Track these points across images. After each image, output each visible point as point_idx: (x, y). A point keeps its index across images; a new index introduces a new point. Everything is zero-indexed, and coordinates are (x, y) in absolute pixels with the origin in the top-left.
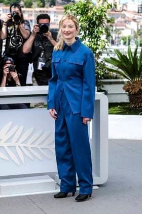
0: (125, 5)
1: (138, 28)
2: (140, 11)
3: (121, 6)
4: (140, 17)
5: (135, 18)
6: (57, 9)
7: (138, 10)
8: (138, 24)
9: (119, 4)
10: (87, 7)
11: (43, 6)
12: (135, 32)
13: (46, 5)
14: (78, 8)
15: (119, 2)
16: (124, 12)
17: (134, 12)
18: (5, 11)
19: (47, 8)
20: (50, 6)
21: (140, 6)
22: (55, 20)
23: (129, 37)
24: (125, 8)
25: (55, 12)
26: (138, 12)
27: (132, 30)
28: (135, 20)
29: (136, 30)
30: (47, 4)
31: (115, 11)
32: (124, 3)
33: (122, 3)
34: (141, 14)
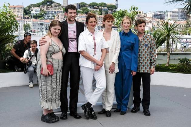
0: (146, 14)
1: (152, 26)
2: (154, 17)
3: (143, 14)
4: (154, 20)
5: (151, 21)
7: (153, 17)
8: (152, 24)
9: (142, 14)
10: (124, 13)
11: (101, 15)
12: (151, 28)
13: (103, 14)
14: (119, 13)
15: (142, 12)
16: (145, 18)
17: (151, 18)
18: (81, 17)
21: (154, 15)
23: (148, 31)
24: (145, 16)
26: (153, 18)
27: (149, 27)
28: (151, 22)
29: (151, 27)
31: (140, 17)
33: (144, 13)
34: (155, 19)
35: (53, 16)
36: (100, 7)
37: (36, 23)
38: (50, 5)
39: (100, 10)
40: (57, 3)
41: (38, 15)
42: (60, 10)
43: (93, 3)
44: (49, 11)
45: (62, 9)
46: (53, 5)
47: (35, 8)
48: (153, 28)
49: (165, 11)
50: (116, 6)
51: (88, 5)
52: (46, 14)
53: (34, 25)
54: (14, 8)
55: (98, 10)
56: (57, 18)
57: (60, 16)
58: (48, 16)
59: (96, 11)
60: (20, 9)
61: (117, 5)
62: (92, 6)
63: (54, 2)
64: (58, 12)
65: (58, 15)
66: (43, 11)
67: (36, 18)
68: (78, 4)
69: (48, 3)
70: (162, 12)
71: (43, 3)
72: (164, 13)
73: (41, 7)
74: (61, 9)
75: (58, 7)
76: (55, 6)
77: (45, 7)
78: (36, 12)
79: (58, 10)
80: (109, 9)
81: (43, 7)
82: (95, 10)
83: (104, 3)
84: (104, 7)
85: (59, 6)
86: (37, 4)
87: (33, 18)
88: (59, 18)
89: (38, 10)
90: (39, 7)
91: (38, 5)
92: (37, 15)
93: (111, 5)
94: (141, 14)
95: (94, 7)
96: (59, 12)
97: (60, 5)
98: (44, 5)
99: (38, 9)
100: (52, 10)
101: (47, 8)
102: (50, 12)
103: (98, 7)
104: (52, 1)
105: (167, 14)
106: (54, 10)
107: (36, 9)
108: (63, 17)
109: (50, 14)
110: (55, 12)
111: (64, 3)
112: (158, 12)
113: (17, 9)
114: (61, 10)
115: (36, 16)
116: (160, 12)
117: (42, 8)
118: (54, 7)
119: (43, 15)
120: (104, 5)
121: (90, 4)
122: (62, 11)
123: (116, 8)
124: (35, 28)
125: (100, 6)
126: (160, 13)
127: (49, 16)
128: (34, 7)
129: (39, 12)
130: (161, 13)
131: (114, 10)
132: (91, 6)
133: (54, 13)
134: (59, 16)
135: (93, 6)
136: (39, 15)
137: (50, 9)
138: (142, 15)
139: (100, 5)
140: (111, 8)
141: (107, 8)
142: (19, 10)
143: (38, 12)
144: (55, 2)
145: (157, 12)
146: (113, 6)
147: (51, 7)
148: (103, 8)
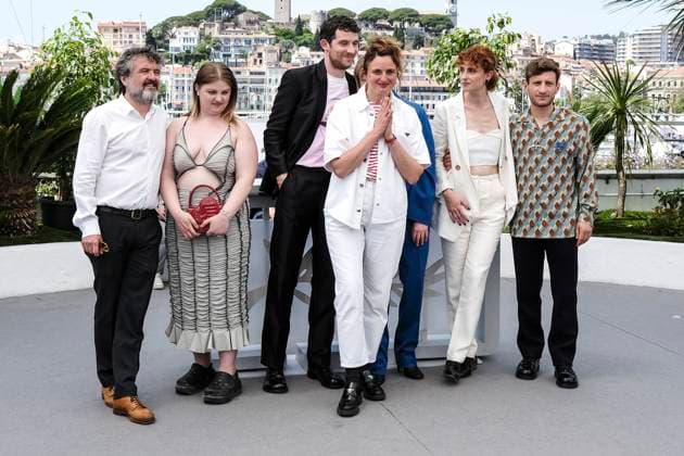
0: (551, 44)
1: (573, 86)
2: (577, 56)
3: (543, 46)
4: (577, 65)
5: (568, 68)
6: (425, 52)
7: (575, 54)
8: (574, 79)
9: (540, 43)
12: (568, 92)
13: (406, 46)
15: (540, 38)
17: (567, 56)
19: (408, 50)
20: (414, 47)
21: (578, 47)
22: (422, 72)
24: (550, 50)
25: (422, 58)
26: (575, 58)
28: (568, 72)
29: (570, 89)
30: (409, 45)
31: (532, 56)
32: (548, 41)
33: (544, 41)
34: (581, 61)
35: (242, 57)
36: (397, 24)
37: (186, 79)
38: (232, 17)
39: (396, 33)
40: (256, 10)
41: (192, 51)
42: (263, 35)
43: (374, 10)
44: (228, 40)
45: (272, 31)
46: (241, 17)
47: (184, 29)
48: (575, 90)
49: (617, 35)
50: (452, 19)
51: (356, 18)
52: (218, 48)
53: (180, 84)
54: (116, 30)
55: (391, 33)
56: (255, 61)
57: (264, 55)
58: (224, 56)
59: (385, 34)
60: (134, 35)
61: (455, 15)
62: (371, 20)
63: (244, 10)
64: (257, 40)
65: (259, 50)
66: (208, 38)
67: (186, 64)
68: (322, 13)
69: (225, 14)
70: (607, 37)
71: (209, 14)
72: (611, 41)
73: (201, 26)
74: (267, 32)
75: (257, 26)
76: (250, 22)
77: (217, 25)
78: (186, 44)
79: (258, 36)
80: (427, 30)
81: (210, 26)
82: (379, 33)
83: (412, 10)
84: (410, 22)
85: (262, 23)
86: (189, 15)
87: (176, 62)
88: (261, 61)
89: (192, 35)
90: (196, 25)
91: (193, 20)
92: (188, 52)
93: (433, 15)
94: (534, 44)
95: (378, 22)
96: (263, 41)
97: (264, 17)
98: (212, 20)
99: (193, 32)
100: (239, 36)
101: (222, 29)
102: (232, 43)
103: (391, 22)
104: (239, 5)
105: (622, 43)
106: (245, 36)
107: (186, 33)
108: (275, 57)
109: (232, 49)
110: (248, 42)
111: (277, 13)
112: (593, 37)
113: (123, 33)
114: (267, 36)
115: (186, 56)
116: (599, 37)
117: (207, 28)
118: (244, 25)
119: (208, 52)
120: (412, 16)
121: (363, 14)
122: (270, 39)
123: (450, 26)
124: (183, 97)
125: (397, 19)
126: (598, 42)
127: (230, 55)
128: (179, 26)
129: (196, 43)
130: (604, 42)
131: (444, 31)
132: (366, 19)
133: (243, 44)
134: (260, 55)
135: (373, 20)
136: (197, 53)
137: (232, 34)
138: (538, 47)
139: (398, 15)
140: (434, 25)
141: (421, 25)
142: (131, 36)
143: (192, 44)
144: (248, 8)
145: (589, 38)
146: (441, 19)
147: (236, 25)
148: (406, 25)
